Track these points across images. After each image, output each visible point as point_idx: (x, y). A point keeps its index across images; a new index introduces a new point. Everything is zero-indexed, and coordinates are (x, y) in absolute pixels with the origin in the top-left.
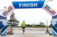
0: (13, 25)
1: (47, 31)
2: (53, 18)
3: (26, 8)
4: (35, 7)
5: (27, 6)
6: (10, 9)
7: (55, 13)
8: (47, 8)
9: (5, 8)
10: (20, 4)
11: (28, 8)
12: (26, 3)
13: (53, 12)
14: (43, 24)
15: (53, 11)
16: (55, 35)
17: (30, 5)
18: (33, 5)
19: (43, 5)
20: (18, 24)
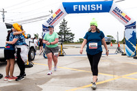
0: (65, 41)
1: (119, 49)
2: (127, 27)
3: (84, 12)
4: (99, 11)
5: (86, 9)
6: (59, 13)
7: (130, 19)
8: (117, 12)
9: (52, 12)
10: (74, 6)
11: (88, 12)
12: (84, 4)
13: (126, 19)
14: (112, 37)
15: (126, 16)
16: (130, 55)
17: (91, 8)
18: (96, 7)
19: (110, 7)
20: (72, 39)
